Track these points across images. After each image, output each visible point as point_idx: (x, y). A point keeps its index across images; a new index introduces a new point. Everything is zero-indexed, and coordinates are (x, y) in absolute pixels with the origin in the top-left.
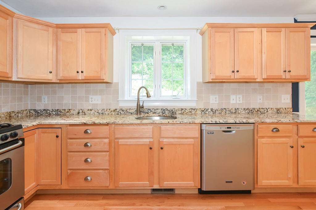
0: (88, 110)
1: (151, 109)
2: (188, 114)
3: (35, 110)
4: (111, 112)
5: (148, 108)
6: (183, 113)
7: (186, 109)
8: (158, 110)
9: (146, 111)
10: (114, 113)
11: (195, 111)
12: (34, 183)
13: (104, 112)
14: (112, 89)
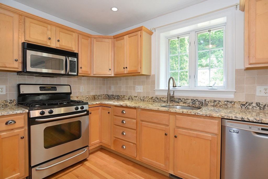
0: (135, 97)
1: (182, 99)
2: (223, 107)
3: (108, 95)
4: (149, 99)
5: (178, 98)
6: (216, 105)
7: (219, 101)
8: (189, 100)
9: (177, 100)
10: (151, 101)
11: (233, 104)
12: (98, 140)
13: (144, 99)
14: (150, 80)
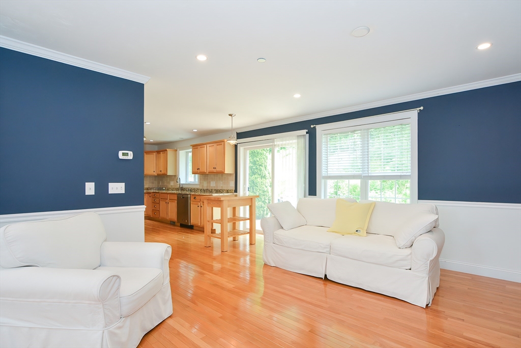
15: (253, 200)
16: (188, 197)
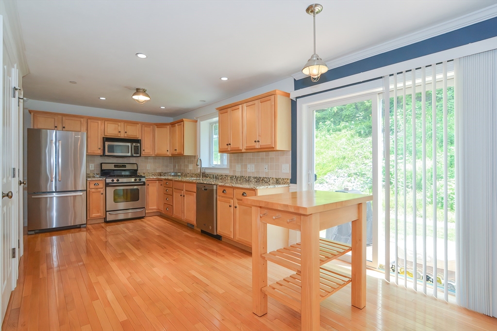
7: (223, 175)
11: (228, 177)
15: (363, 206)
16: (213, 190)
